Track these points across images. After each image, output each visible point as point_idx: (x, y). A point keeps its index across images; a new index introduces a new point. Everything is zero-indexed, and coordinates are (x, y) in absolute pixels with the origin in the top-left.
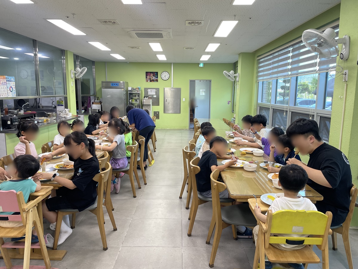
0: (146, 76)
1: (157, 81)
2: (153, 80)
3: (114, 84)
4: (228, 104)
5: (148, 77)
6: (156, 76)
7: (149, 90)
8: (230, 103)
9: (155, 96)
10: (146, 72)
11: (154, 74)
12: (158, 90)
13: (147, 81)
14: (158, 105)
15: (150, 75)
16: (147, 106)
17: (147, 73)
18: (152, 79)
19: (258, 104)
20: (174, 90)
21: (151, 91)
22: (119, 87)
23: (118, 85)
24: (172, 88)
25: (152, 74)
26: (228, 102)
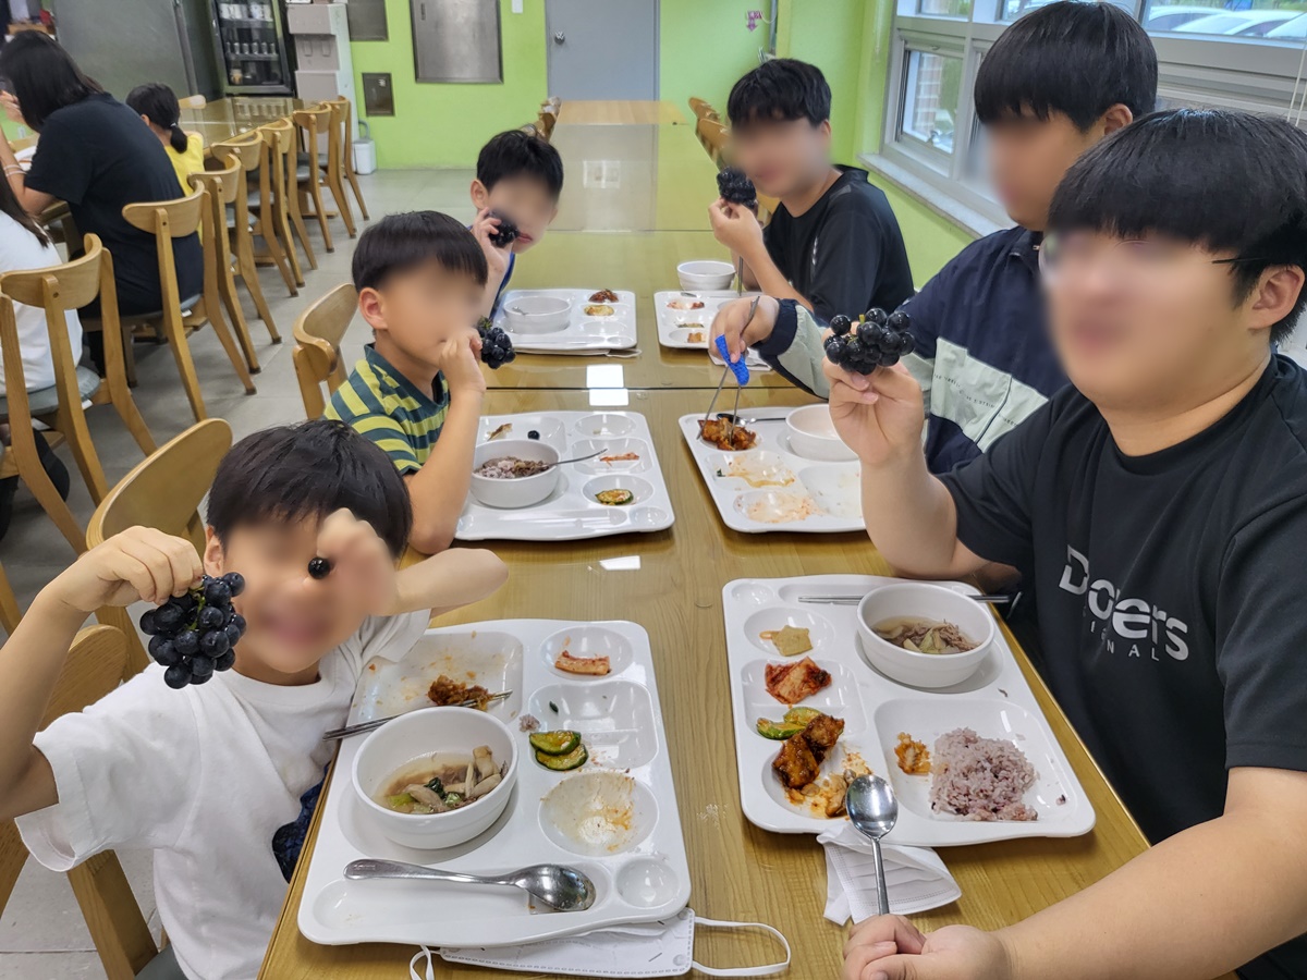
4: (751, 26)
8: (757, 22)
14: (381, 33)
16: (314, 43)
19: (895, 30)
26: (751, 18)
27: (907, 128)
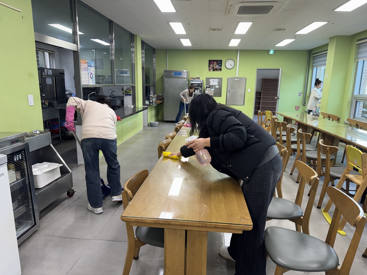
0: (209, 64)
1: (220, 70)
2: (216, 70)
3: (177, 74)
5: (211, 66)
6: (220, 65)
7: (211, 80)
9: (217, 87)
11: (218, 62)
12: (220, 80)
13: (210, 71)
14: (220, 96)
15: (214, 64)
17: (210, 62)
18: (215, 68)
19: (353, 97)
20: (239, 79)
21: (213, 81)
22: (182, 76)
23: (181, 75)
24: (237, 78)
25: (215, 63)
26: (300, 94)
27: (356, 116)
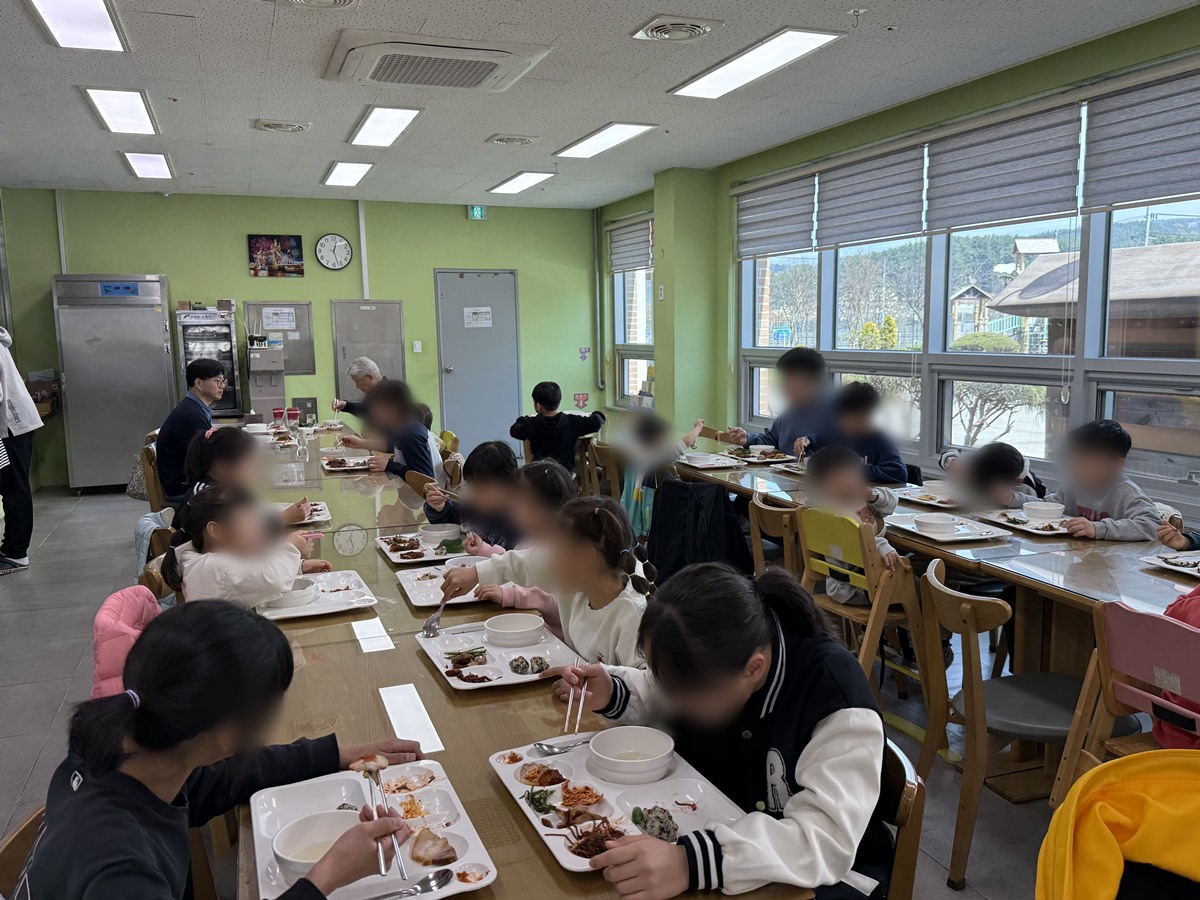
0: (252, 250)
1: (300, 272)
2: (283, 271)
3: (118, 288)
5: (259, 256)
6: (295, 253)
7: (267, 311)
9: (295, 336)
10: (251, 238)
11: (287, 244)
12: (303, 311)
14: (311, 370)
15: (269, 249)
16: (265, 377)
17: (254, 242)
18: (276, 265)
19: (742, 353)
20: (374, 308)
21: (275, 314)
22: (141, 298)
23: (135, 292)
24: (367, 302)
25: (275, 246)
26: (582, 353)
27: (756, 413)
